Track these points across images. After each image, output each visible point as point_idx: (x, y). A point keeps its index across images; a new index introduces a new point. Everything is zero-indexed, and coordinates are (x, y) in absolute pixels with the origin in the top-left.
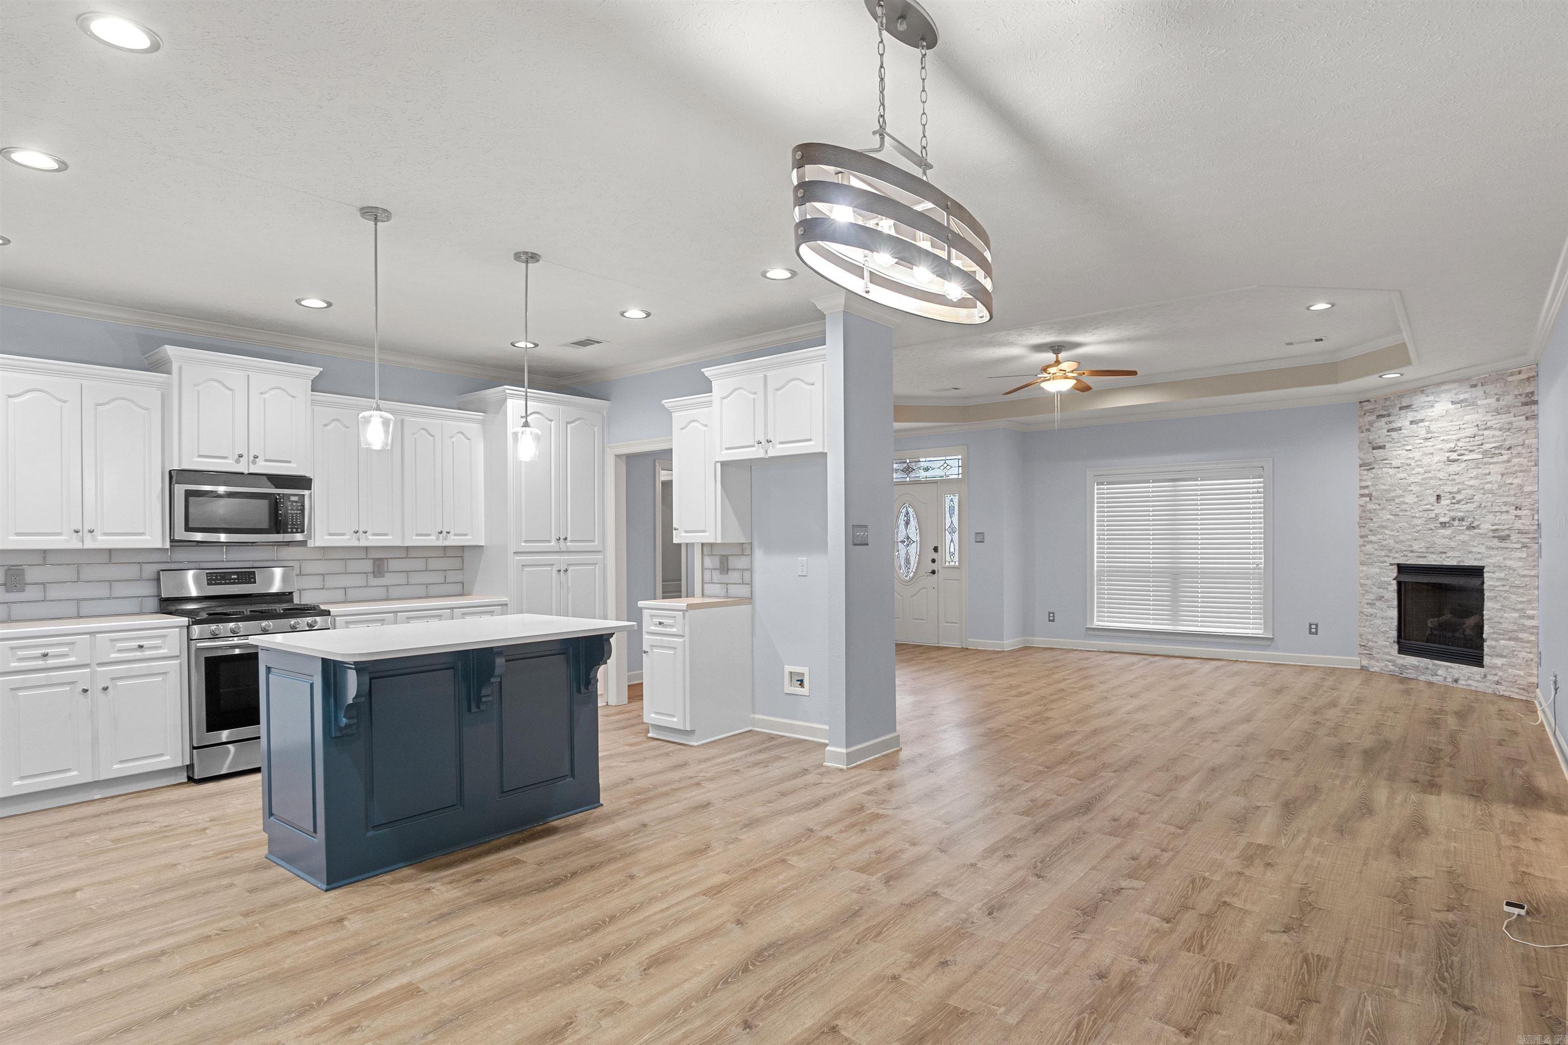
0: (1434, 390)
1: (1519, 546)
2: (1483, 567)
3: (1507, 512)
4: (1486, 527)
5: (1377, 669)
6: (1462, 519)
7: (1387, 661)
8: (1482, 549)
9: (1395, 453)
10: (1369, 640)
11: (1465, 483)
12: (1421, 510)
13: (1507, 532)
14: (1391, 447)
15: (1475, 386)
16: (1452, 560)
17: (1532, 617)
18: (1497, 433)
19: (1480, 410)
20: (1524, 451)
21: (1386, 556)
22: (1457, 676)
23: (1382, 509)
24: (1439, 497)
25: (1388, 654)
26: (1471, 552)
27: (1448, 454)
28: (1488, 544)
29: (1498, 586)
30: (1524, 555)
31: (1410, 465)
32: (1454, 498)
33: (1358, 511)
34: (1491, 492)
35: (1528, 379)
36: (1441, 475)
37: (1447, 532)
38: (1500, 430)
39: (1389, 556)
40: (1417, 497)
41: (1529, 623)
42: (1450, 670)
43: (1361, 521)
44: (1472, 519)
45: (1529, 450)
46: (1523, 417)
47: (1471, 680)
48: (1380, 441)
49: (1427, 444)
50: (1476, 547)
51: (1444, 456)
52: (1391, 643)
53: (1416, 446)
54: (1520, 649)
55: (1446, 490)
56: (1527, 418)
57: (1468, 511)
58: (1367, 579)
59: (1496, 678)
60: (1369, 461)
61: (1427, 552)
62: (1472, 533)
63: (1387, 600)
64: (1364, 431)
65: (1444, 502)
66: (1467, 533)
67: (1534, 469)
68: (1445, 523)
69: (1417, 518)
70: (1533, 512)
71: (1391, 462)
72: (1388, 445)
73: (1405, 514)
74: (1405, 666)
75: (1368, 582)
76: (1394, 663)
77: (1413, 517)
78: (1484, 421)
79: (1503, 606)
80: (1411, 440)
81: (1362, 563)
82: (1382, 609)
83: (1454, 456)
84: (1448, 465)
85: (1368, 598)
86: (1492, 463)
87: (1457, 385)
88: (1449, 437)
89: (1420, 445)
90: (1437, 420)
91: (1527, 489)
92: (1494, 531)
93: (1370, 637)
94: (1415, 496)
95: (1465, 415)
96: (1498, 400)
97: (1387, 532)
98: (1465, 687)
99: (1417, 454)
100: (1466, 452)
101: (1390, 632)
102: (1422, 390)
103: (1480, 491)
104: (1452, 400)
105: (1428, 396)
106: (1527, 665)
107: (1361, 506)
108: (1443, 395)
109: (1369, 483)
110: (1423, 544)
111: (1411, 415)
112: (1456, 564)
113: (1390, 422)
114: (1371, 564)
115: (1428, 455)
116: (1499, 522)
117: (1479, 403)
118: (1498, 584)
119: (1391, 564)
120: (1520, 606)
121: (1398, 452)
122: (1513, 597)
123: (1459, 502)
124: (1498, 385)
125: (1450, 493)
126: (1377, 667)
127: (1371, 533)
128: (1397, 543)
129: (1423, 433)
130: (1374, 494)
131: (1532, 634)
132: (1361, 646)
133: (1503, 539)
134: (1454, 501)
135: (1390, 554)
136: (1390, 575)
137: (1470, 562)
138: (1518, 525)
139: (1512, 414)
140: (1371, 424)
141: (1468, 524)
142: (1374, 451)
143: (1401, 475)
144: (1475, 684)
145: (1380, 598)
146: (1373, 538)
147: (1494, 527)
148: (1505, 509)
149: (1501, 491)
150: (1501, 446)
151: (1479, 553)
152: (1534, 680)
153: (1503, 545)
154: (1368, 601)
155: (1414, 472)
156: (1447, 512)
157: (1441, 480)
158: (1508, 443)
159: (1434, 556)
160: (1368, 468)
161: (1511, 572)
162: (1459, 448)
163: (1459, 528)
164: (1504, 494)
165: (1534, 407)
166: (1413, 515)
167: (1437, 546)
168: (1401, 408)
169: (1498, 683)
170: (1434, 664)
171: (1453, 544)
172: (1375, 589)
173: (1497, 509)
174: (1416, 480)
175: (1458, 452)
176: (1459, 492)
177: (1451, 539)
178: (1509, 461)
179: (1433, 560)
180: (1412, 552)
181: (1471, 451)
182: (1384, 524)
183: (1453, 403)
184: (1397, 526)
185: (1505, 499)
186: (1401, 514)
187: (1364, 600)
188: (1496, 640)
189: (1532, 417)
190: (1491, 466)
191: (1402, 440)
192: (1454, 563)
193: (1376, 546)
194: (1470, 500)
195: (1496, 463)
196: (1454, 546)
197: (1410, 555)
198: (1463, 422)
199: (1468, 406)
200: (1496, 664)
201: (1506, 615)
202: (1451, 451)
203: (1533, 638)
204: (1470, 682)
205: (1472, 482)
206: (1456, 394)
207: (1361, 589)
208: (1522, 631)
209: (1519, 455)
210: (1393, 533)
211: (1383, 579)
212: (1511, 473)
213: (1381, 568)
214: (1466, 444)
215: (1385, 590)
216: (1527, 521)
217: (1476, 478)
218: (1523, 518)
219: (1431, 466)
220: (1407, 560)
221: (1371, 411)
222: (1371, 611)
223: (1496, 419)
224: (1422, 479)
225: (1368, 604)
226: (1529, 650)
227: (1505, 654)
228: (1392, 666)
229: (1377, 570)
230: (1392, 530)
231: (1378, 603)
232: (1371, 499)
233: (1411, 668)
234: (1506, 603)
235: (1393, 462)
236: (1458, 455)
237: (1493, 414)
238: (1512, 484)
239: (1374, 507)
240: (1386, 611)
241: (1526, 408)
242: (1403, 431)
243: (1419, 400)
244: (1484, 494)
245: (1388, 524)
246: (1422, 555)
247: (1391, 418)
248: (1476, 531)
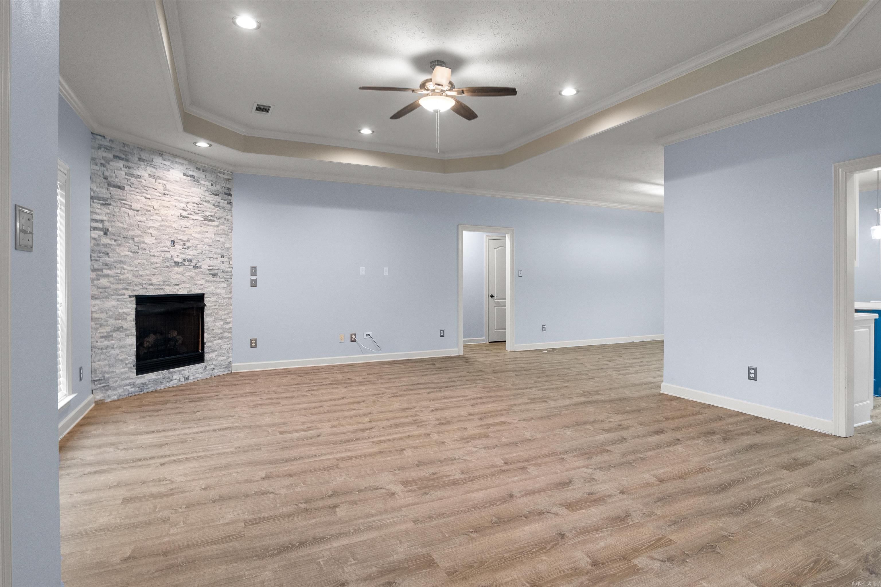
0: (170, 158)
1: (223, 280)
2: (204, 294)
3: (217, 258)
4: (205, 267)
5: (115, 398)
6: (190, 261)
7: (127, 385)
8: (203, 282)
9: (135, 197)
10: (104, 372)
11: (193, 235)
12: (159, 250)
13: (216, 271)
14: (129, 190)
15: (198, 169)
16: (183, 290)
17: (229, 323)
18: (212, 207)
19: (202, 188)
20: (225, 222)
21: (123, 289)
22: (188, 374)
23: (119, 245)
24: (173, 242)
25: (128, 378)
26: (196, 284)
27: (181, 211)
28: (207, 278)
29: (212, 306)
30: (226, 286)
31: (150, 211)
32: (184, 244)
33: (88, 245)
34: (208, 244)
35: (228, 179)
36: (175, 225)
37: (180, 269)
38: (214, 205)
39: (128, 289)
40: (156, 239)
41: (228, 326)
42: (182, 372)
43: (93, 254)
44: (197, 261)
45: (228, 222)
46: (226, 202)
47: (197, 373)
48: (117, 180)
49: (164, 198)
50: (199, 280)
51: (178, 212)
52: (130, 368)
53: (154, 197)
54: (224, 343)
55: (179, 238)
56: (228, 203)
57: (194, 256)
58: (102, 312)
59: (212, 366)
60: (105, 196)
61: (164, 285)
62: (196, 271)
63: (126, 330)
64: (99, 165)
65: (178, 247)
66: (193, 270)
67: (230, 234)
68: (178, 262)
69: (155, 256)
70: (230, 260)
71: (130, 203)
72: (127, 188)
73: (144, 252)
74: (145, 383)
75: (103, 316)
76: (133, 385)
77: (151, 256)
78: (204, 195)
79: (215, 319)
80: (150, 191)
81: (93, 297)
82: (120, 340)
83: (185, 214)
84: (180, 219)
85: (102, 331)
86: (209, 225)
87: (185, 162)
88: (182, 199)
89: (159, 198)
90: (172, 182)
91: (227, 245)
92: (209, 270)
93: (106, 369)
94: (154, 238)
95: (193, 187)
96: (212, 185)
97: (125, 267)
98: (193, 381)
99: (156, 205)
100: (193, 213)
101: (129, 358)
102: (161, 154)
103: (202, 243)
104: (184, 172)
105: (165, 160)
106: (227, 352)
107: (95, 239)
108: (177, 166)
109: (105, 218)
110: (161, 279)
111: (150, 170)
112: (187, 293)
113: (129, 168)
114: (106, 297)
115: (165, 207)
116: (212, 264)
117: (202, 182)
118: (213, 304)
119: (130, 297)
120: (223, 317)
121: (139, 198)
122: (220, 312)
123: (188, 248)
124: (213, 175)
125: (182, 240)
126: (115, 395)
127: (107, 267)
128: (136, 277)
129: (161, 188)
130: (110, 229)
131: (229, 332)
132: (94, 381)
133: (214, 275)
134: (185, 247)
135: (128, 287)
136: (129, 306)
137: (196, 291)
138: (223, 267)
139: (220, 197)
140: (108, 161)
141: (194, 264)
142: (111, 188)
143: (138, 218)
144: (200, 375)
145: (118, 329)
146: (106, 272)
147: (211, 268)
148: (216, 256)
149: (213, 245)
150: (214, 215)
151: (201, 285)
152: (230, 360)
153: (215, 279)
154: (102, 334)
155: (152, 218)
156: (179, 254)
157: (175, 229)
158: (217, 215)
159: (170, 288)
160: (104, 202)
161: (219, 296)
162: (189, 209)
163: (188, 267)
164: (216, 246)
165: (230, 198)
166: (152, 254)
167: (172, 280)
168: (140, 159)
169: (213, 369)
170: (170, 373)
171: (184, 279)
172: (112, 321)
173: (212, 256)
174: (154, 225)
175: (189, 212)
176: (188, 241)
177: (182, 275)
178: (218, 226)
179: (169, 291)
180: (151, 285)
181: (197, 214)
182: (122, 259)
183: (184, 175)
184: (136, 262)
185: (216, 250)
186: (140, 251)
187: (97, 334)
188: (212, 342)
189: (230, 203)
190: (208, 227)
191: (141, 188)
192: (185, 292)
193: (112, 280)
194: (195, 248)
195: (211, 226)
196: (185, 280)
197: (148, 287)
198: (190, 191)
199: (194, 181)
200: (212, 357)
201: (216, 324)
202: (183, 210)
203: (229, 335)
204: (197, 375)
205: (197, 235)
206: (187, 169)
207: (93, 323)
208: (225, 332)
209: (223, 224)
210: (131, 268)
211: (121, 311)
212: (219, 234)
213: (118, 300)
214: (194, 208)
215: (124, 321)
216: (226, 264)
217: (199, 233)
218: (225, 263)
219: (167, 216)
220: (146, 292)
221: (108, 149)
222: (107, 343)
223: (211, 197)
224: (161, 226)
225: (102, 337)
226: (228, 343)
227: (216, 349)
228: (131, 388)
229: (114, 303)
230: (131, 265)
231: (115, 335)
232: (105, 234)
233: (150, 383)
234: (217, 316)
235: (133, 204)
236: (189, 214)
237: (211, 193)
238: (219, 241)
239: (110, 242)
240: (125, 340)
241: (227, 197)
242: (141, 180)
243: (158, 160)
244: (204, 245)
245: (127, 259)
246: (159, 287)
247: (130, 164)
248: (199, 270)
